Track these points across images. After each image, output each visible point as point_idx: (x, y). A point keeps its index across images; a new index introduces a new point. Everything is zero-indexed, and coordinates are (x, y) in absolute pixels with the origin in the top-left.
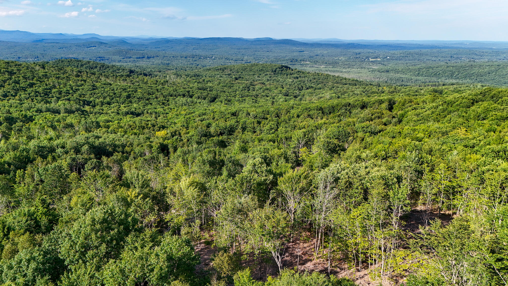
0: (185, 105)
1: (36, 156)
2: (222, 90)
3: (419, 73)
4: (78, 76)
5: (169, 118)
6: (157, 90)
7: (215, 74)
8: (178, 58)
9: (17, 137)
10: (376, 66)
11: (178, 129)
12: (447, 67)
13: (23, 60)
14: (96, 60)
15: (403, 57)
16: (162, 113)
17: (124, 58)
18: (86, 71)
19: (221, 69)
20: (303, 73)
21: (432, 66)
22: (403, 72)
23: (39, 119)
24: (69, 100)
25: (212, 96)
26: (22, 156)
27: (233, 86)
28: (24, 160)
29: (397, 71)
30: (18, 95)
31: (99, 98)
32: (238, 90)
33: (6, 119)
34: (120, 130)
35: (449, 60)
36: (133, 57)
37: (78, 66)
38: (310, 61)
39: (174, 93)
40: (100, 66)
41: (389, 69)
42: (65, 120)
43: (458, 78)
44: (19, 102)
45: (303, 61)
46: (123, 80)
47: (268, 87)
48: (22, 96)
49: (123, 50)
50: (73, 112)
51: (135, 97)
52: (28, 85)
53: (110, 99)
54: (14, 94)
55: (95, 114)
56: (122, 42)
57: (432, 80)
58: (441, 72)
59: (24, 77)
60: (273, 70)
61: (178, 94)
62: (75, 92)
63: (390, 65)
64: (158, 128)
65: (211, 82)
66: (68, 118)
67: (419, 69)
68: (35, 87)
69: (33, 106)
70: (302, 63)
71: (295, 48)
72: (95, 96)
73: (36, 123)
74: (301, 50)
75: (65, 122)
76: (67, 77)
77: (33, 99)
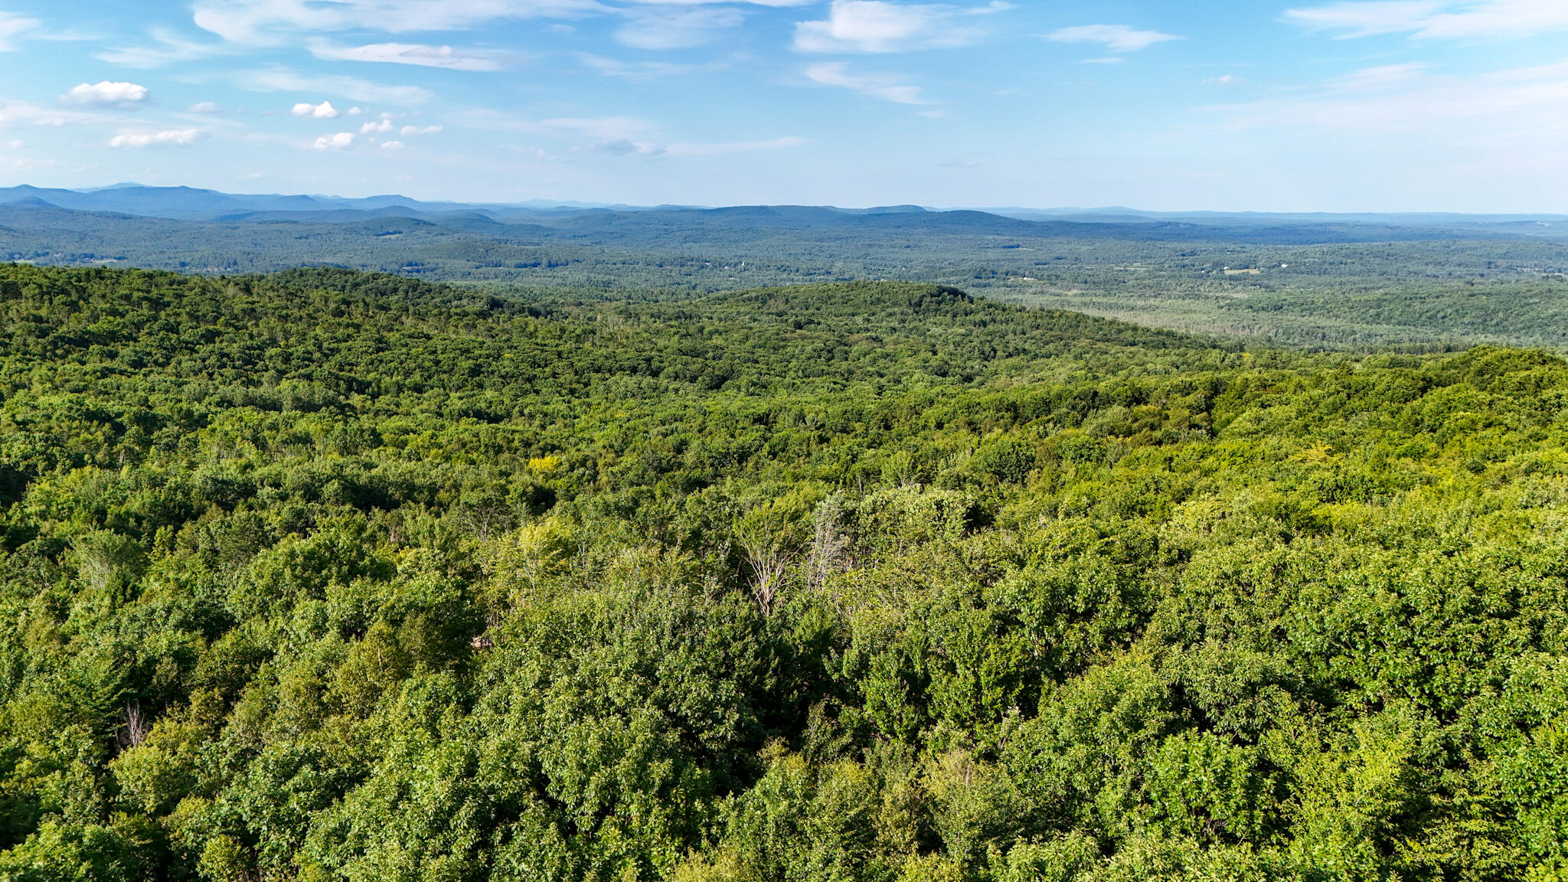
0: (633, 395)
1: (206, 503)
2: (750, 356)
3: (1378, 315)
4: (339, 313)
5: (578, 427)
6: (560, 355)
7: (739, 313)
8: (637, 266)
9: (164, 462)
10: (1244, 291)
11: (592, 455)
12: (1470, 296)
13: (194, 270)
14: (398, 271)
15: (1331, 264)
16: (563, 416)
17: (480, 267)
18: (363, 300)
19: (757, 298)
20: (1004, 310)
21: (1422, 293)
22: (1326, 309)
23: (224, 422)
24: (309, 377)
25: (716, 373)
26: (172, 500)
27: (784, 347)
28: (177, 511)
29: (1308, 308)
30: (173, 363)
31: (392, 374)
32: (798, 358)
33: (136, 418)
34: (433, 451)
35: (1482, 275)
36: (508, 262)
37: (344, 288)
38: (1036, 277)
39: (608, 363)
40: (405, 287)
41: (1285, 300)
42: (291, 427)
43: (1505, 330)
44: (174, 378)
45: (1015, 274)
46: (466, 326)
47: (889, 349)
48: (184, 365)
49: (479, 243)
50: (316, 408)
51: (493, 373)
52: (203, 336)
53: (422, 376)
54: (161, 360)
55: (377, 414)
56: (477, 219)
57: (1420, 336)
58: (1449, 311)
59: (192, 316)
60: (913, 302)
61: (617, 365)
62: (327, 356)
63: (1288, 289)
64: (539, 452)
65: (721, 334)
66: (301, 421)
67: (1379, 304)
68: (221, 342)
69: (211, 391)
70: (1009, 282)
71: (990, 237)
72: (381, 369)
73: (214, 430)
74: (1011, 244)
75: (291, 431)
76: (309, 315)
77: (213, 373)
